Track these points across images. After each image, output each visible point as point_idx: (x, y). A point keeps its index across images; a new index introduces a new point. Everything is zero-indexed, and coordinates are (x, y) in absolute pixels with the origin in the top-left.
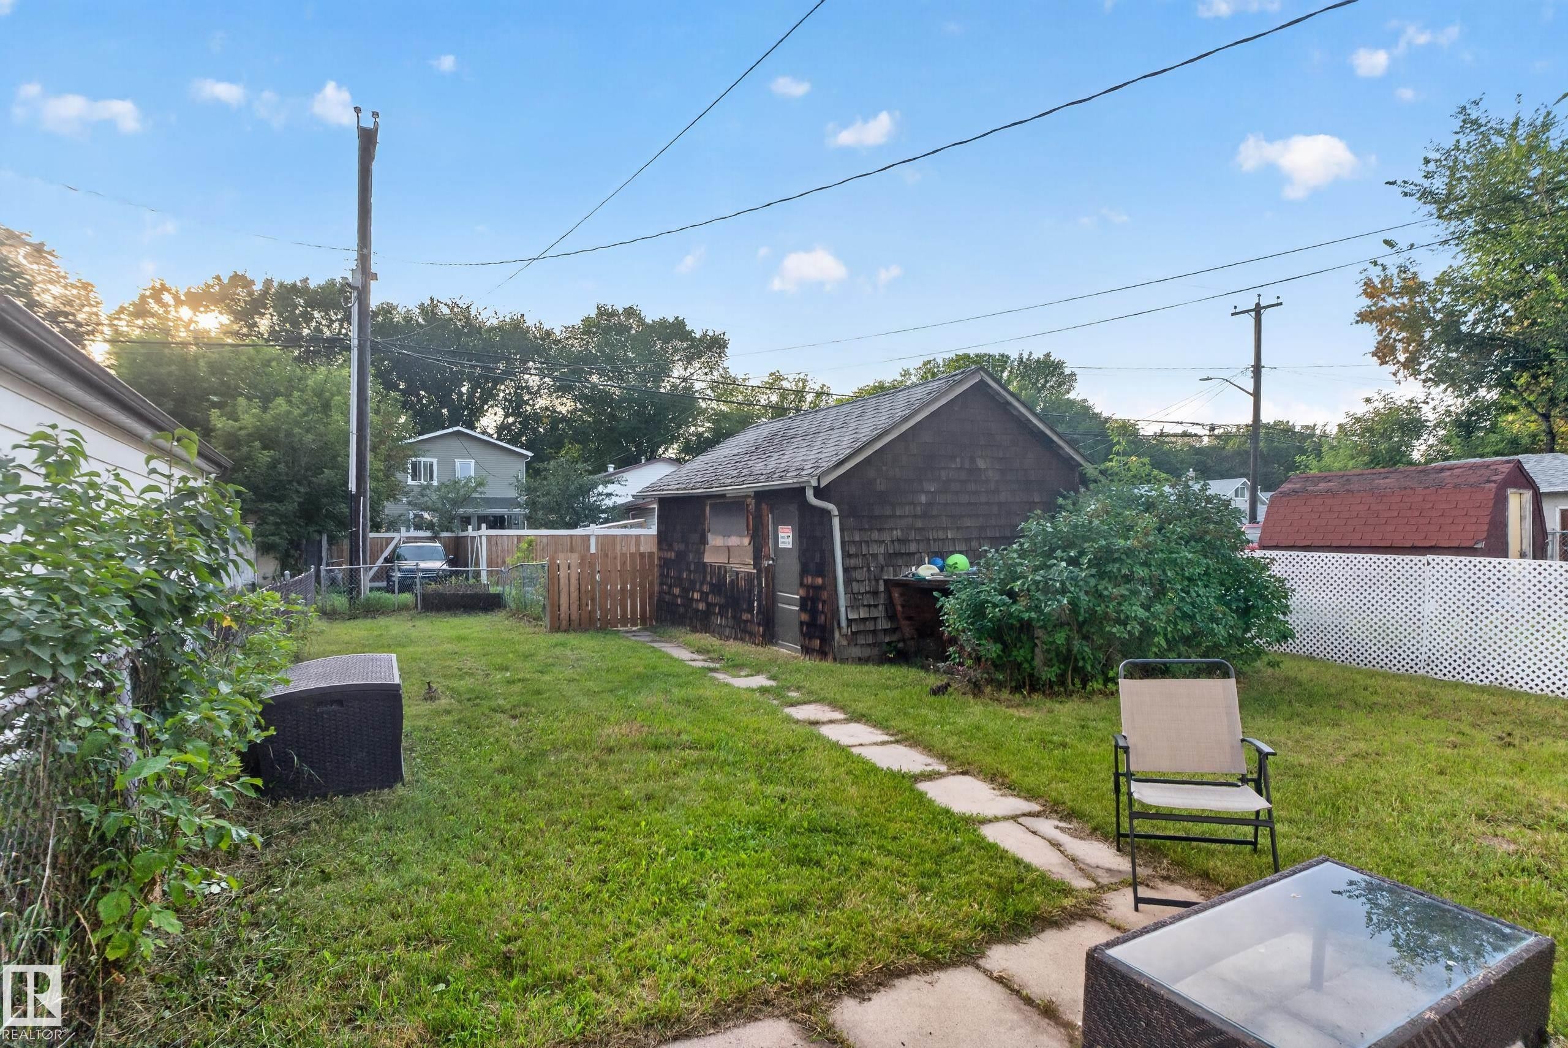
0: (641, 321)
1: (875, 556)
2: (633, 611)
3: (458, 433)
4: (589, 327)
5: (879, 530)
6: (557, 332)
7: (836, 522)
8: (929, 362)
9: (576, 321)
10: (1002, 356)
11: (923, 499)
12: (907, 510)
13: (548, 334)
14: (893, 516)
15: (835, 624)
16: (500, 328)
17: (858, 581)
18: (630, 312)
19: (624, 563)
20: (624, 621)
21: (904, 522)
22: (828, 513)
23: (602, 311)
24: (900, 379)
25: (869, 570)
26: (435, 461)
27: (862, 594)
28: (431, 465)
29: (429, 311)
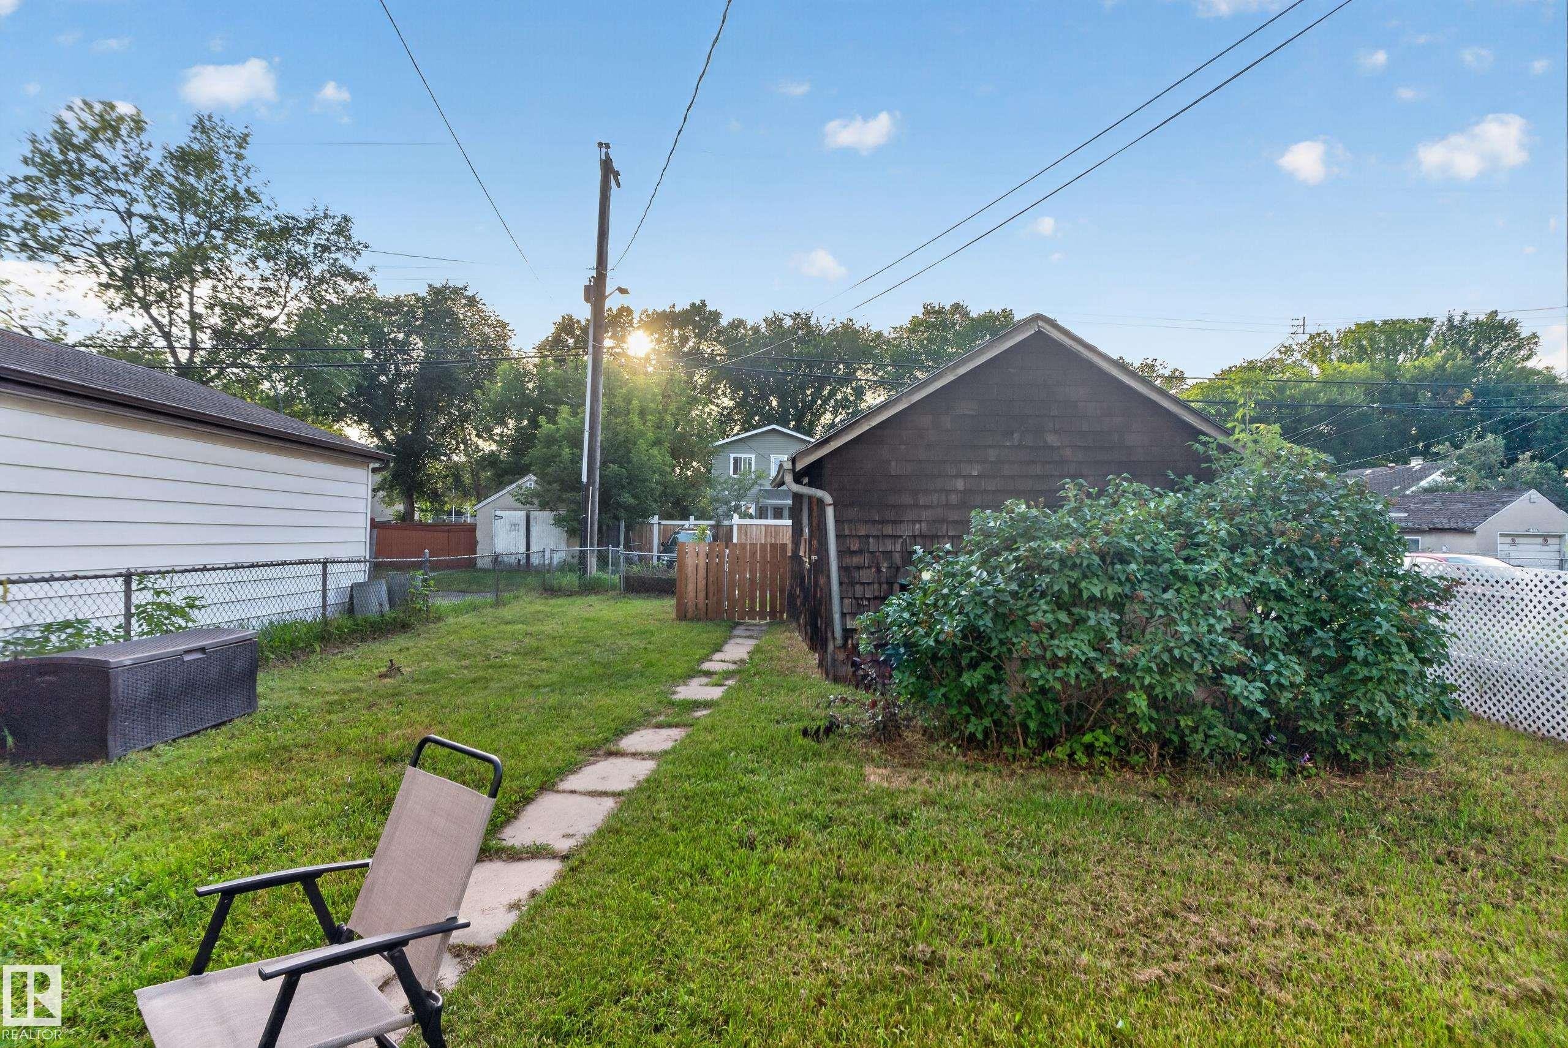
0: (966, 314)
1: (888, 554)
2: (763, 605)
3: (774, 430)
4: (916, 325)
5: (894, 522)
6: (886, 334)
7: (830, 512)
8: (1319, 335)
9: (905, 322)
10: (1424, 320)
11: (960, 485)
12: (935, 499)
13: (879, 335)
14: (916, 505)
15: (829, 635)
16: (834, 333)
17: (862, 584)
18: (956, 308)
19: (753, 554)
20: (752, 614)
21: (926, 514)
22: (820, 502)
23: (929, 310)
24: (1277, 356)
25: (879, 570)
26: (753, 456)
27: (869, 599)
28: (750, 459)
29: (774, 323)
